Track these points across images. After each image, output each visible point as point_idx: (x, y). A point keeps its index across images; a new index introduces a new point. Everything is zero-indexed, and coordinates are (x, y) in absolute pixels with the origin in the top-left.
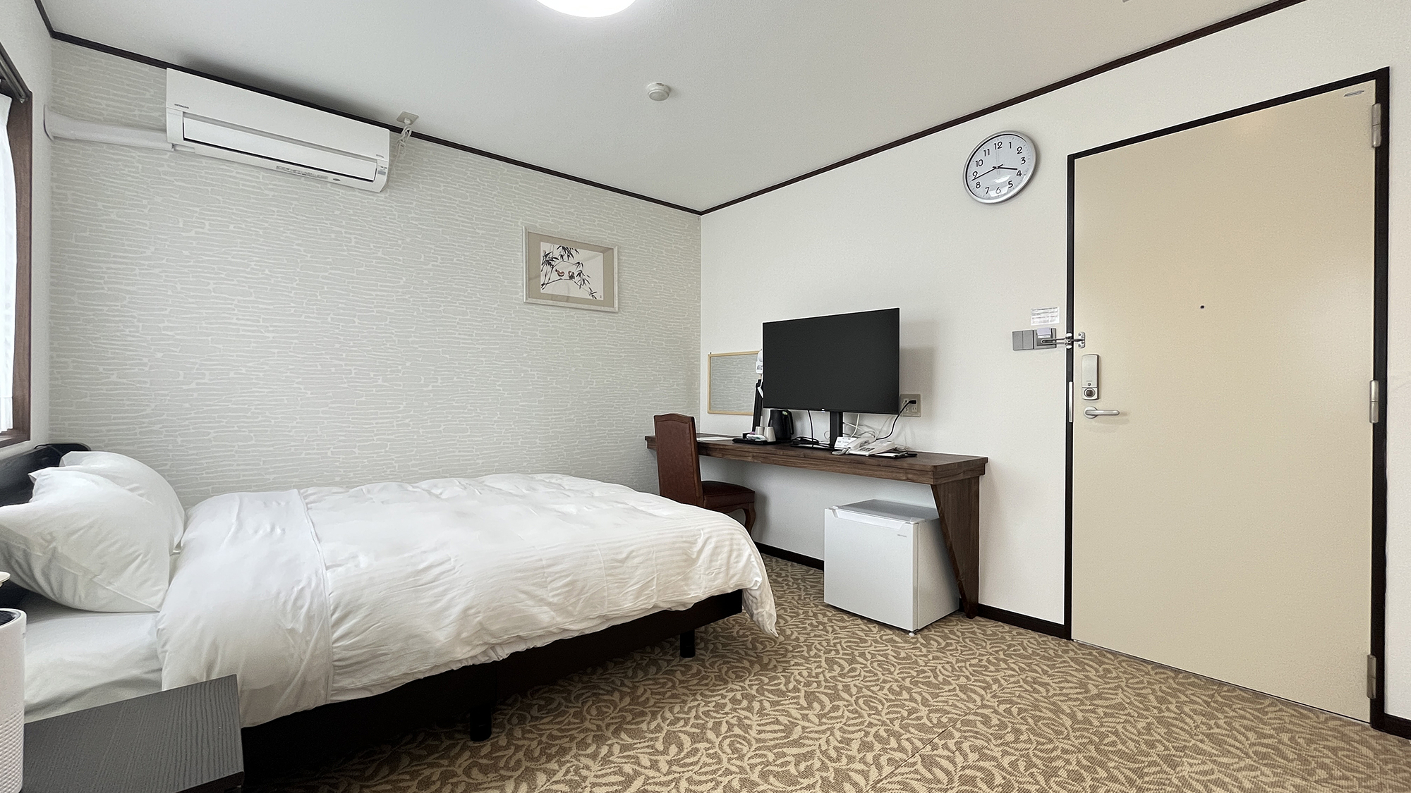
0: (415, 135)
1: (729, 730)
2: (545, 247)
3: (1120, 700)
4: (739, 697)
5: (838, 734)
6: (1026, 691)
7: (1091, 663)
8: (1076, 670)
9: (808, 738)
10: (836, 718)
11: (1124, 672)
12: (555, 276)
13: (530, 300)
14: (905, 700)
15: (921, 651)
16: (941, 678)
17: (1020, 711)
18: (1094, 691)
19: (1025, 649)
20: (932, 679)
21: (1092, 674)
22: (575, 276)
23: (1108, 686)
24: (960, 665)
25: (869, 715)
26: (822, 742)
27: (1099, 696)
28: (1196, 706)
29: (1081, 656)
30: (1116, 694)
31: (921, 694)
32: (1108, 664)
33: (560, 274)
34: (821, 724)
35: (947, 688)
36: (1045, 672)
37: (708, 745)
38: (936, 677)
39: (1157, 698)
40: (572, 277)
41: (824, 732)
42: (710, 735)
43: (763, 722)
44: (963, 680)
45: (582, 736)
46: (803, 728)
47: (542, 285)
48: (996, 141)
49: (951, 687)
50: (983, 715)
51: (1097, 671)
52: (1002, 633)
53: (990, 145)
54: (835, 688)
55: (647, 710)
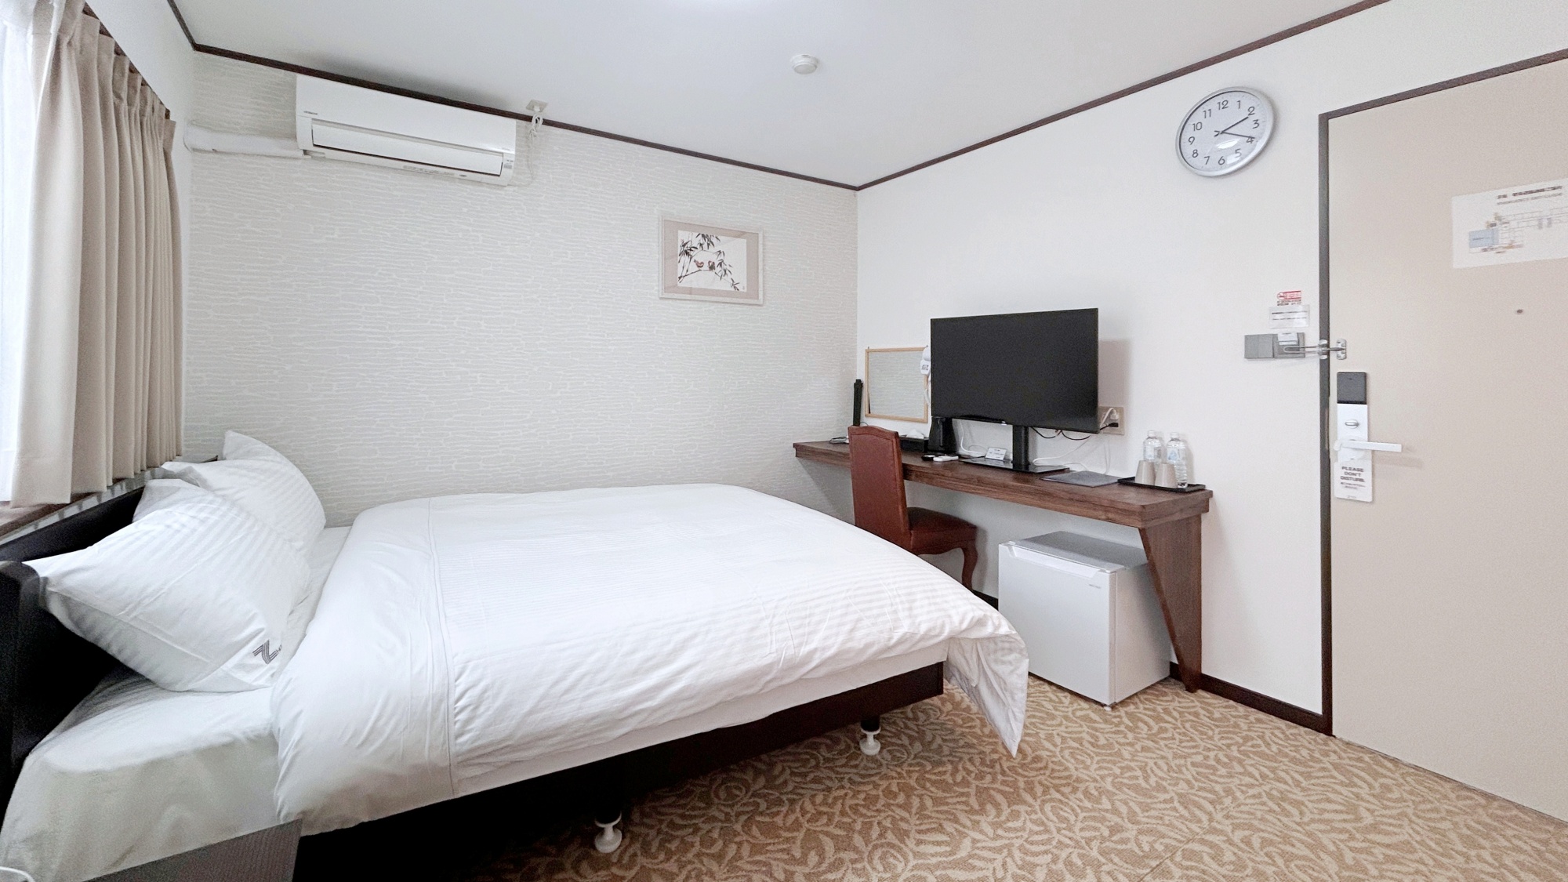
0: (547, 122)
1: (881, 835)
2: (684, 236)
3: (1406, 837)
4: (895, 788)
5: (1017, 854)
6: (1271, 811)
7: (1362, 774)
8: (1342, 784)
9: (980, 858)
10: (1016, 830)
11: (1411, 793)
12: (693, 267)
13: (666, 295)
14: (1107, 811)
15: (1125, 737)
16: (1153, 780)
17: (1265, 842)
18: (1368, 819)
19: (1268, 745)
20: (1141, 781)
21: (1364, 792)
22: (716, 265)
23: (1387, 812)
24: (1177, 762)
25: (1059, 830)
26: (998, 864)
27: (1374, 828)
28: (1522, 857)
29: (1347, 761)
30: (1400, 826)
31: (1126, 804)
32: (1385, 776)
33: (700, 265)
34: (997, 837)
35: (1163, 796)
36: (1298, 784)
37: (854, 856)
38: (1146, 779)
39: (1461, 836)
40: (712, 268)
41: (999, 850)
42: (858, 840)
43: (923, 827)
44: (1183, 786)
45: (706, 827)
46: (974, 841)
47: (680, 278)
48: (1220, 99)
49: (1167, 796)
50: (1212, 845)
51: (1371, 786)
52: (1235, 717)
53: (1213, 105)
54: (1015, 783)
55: (784, 798)
